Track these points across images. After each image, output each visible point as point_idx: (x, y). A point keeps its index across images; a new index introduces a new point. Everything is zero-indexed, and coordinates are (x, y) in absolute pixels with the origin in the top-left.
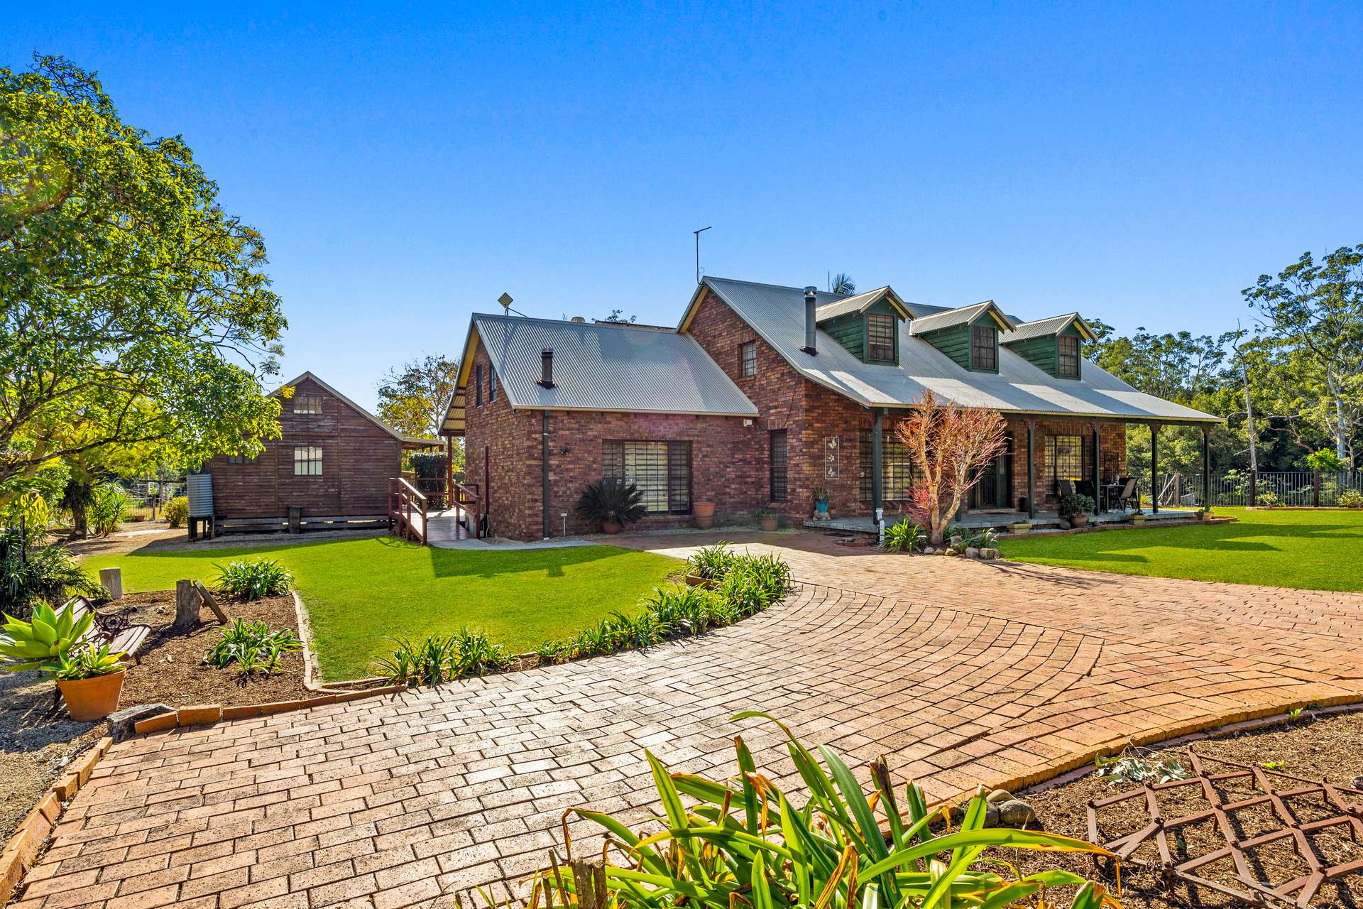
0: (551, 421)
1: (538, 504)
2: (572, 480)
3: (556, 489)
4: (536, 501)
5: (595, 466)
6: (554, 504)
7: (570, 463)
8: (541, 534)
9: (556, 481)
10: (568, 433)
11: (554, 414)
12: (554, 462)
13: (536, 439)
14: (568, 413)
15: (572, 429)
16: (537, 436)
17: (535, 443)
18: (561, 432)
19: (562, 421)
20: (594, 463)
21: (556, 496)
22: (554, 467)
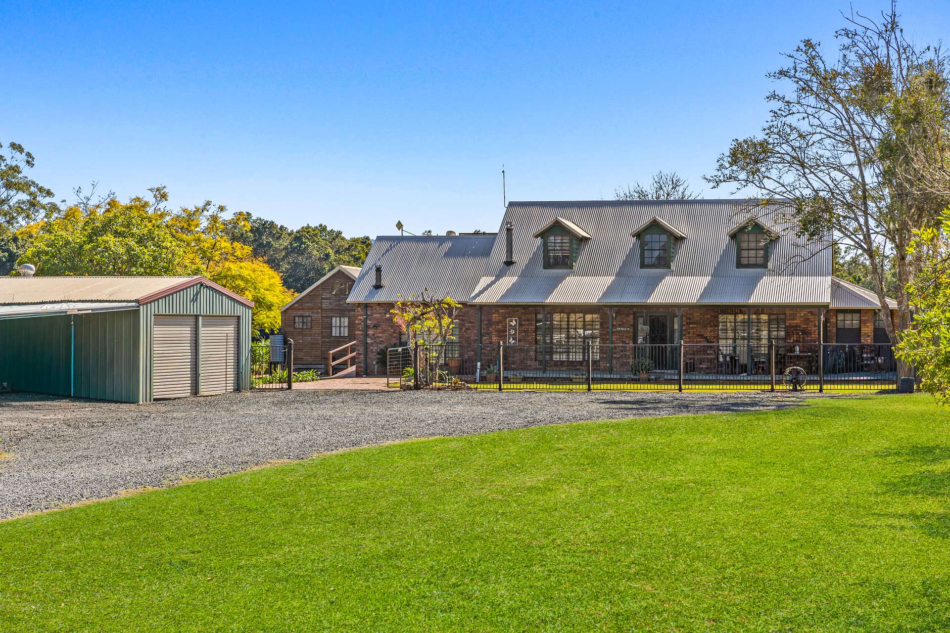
0: (369, 309)
1: (362, 356)
2: (381, 342)
3: (372, 348)
4: (360, 354)
5: (394, 335)
6: (371, 357)
7: (380, 333)
8: (362, 373)
9: (372, 343)
10: (379, 315)
11: (371, 305)
12: (370, 332)
13: (360, 319)
14: (379, 304)
15: (382, 313)
16: (361, 318)
17: (360, 322)
18: (375, 315)
19: (376, 309)
20: (395, 333)
21: (372, 352)
22: (371, 335)
